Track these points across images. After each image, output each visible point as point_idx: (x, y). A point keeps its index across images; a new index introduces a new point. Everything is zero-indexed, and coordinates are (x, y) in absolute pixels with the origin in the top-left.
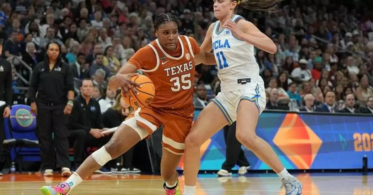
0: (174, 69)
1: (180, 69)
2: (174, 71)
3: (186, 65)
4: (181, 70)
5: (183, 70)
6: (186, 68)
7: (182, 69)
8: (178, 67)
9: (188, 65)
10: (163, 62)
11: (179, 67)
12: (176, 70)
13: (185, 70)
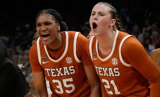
0: (53, 71)
1: (59, 72)
2: (54, 73)
3: (65, 68)
4: (61, 73)
5: (63, 73)
6: (66, 72)
7: (62, 71)
8: (57, 69)
9: (68, 69)
10: (44, 62)
11: (59, 70)
12: (56, 73)
13: (65, 74)
